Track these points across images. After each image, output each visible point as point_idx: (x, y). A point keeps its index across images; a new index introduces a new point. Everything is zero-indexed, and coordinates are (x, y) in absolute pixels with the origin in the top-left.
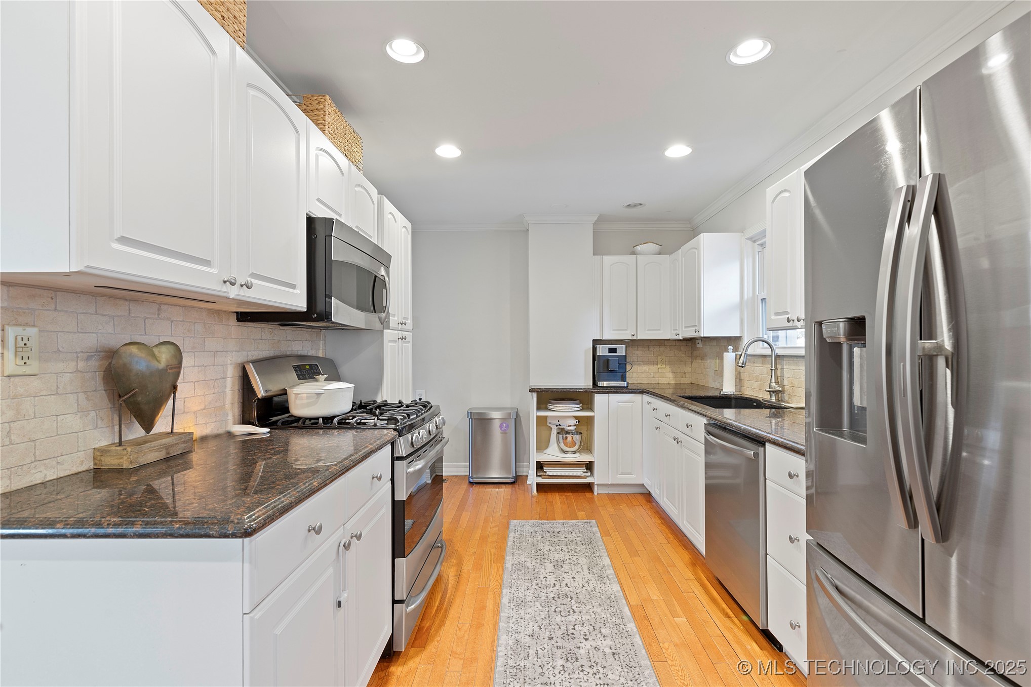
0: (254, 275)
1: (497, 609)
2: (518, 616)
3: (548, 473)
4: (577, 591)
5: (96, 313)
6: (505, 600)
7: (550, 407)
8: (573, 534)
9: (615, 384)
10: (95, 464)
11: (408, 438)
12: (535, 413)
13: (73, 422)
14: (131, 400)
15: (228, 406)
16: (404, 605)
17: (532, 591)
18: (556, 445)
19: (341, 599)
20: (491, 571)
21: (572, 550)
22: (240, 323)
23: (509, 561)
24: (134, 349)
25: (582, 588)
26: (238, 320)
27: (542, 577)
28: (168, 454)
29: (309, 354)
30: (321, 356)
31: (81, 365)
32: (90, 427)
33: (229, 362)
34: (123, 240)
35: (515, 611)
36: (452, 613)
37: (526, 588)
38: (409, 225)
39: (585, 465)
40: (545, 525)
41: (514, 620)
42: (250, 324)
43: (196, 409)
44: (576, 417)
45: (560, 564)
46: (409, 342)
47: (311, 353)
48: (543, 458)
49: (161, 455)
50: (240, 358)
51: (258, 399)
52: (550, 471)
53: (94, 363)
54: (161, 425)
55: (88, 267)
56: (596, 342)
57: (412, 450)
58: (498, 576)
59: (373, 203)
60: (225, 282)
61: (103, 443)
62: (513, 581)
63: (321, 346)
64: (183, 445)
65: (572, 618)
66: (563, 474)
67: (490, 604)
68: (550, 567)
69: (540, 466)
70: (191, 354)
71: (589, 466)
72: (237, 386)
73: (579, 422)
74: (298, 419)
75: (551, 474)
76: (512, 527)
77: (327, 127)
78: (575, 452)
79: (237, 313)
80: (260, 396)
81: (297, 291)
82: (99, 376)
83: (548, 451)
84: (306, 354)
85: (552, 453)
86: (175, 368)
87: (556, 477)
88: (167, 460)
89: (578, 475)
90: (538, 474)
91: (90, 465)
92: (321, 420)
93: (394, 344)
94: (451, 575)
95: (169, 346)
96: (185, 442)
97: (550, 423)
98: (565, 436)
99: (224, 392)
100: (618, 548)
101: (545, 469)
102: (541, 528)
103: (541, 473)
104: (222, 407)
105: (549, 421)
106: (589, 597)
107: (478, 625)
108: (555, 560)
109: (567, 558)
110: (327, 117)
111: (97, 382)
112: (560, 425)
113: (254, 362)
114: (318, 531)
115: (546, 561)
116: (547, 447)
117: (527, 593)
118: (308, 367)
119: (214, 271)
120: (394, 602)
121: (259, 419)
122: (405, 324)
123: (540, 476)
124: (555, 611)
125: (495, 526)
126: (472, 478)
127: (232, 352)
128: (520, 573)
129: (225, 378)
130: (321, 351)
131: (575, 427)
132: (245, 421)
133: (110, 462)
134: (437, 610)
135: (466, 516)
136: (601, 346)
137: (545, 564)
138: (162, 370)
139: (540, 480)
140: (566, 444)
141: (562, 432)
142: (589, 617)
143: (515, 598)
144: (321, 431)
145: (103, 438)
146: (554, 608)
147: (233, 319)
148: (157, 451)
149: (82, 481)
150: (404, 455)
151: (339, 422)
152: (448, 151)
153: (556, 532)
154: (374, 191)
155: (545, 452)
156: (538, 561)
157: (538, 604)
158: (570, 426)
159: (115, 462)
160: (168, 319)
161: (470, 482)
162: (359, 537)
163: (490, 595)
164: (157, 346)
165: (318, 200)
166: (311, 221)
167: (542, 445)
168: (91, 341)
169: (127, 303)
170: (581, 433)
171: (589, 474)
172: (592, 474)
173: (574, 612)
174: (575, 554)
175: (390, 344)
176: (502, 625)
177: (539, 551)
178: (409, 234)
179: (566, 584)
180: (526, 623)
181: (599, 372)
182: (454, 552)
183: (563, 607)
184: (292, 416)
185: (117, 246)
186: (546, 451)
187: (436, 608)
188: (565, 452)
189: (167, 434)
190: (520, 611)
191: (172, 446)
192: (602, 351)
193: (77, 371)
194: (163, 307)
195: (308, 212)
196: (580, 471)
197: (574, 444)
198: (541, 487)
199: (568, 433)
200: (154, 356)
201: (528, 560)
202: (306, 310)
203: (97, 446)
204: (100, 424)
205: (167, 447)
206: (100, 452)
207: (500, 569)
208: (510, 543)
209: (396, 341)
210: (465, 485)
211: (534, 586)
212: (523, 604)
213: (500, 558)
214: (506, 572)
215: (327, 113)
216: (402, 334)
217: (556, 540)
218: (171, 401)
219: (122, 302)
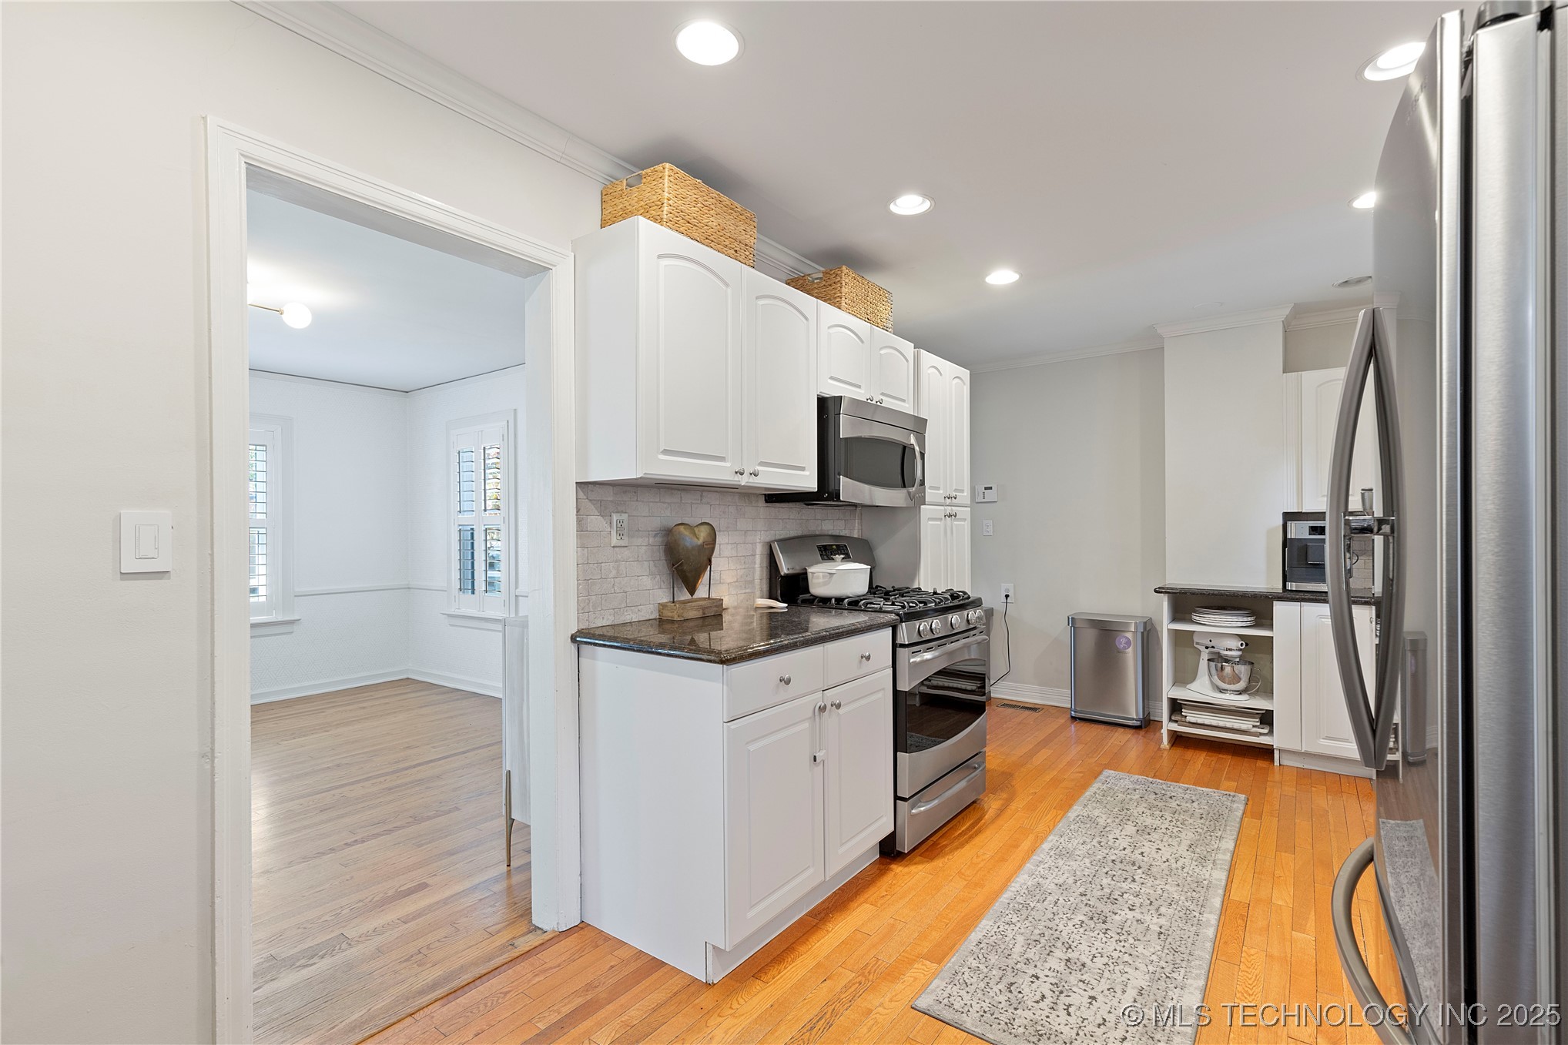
0: (762, 464)
1: (1033, 850)
2: (1053, 864)
3: (1188, 719)
4: (1154, 863)
5: (660, 502)
6: (1046, 846)
7: (1196, 617)
8: (1195, 804)
9: (1313, 586)
10: (660, 615)
11: (915, 624)
12: (1166, 626)
13: (647, 582)
14: (680, 568)
15: (757, 581)
16: (906, 803)
17: (1089, 846)
18: (1207, 677)
19: (817, 755)
20: (1046, 815)
21: (1177, 820)
22: (768, 504)
23: (1076, 810)
24: (682, 528)
25: (1165, 862)
26: (766, 501)
27: (1111, 837)
28: (704, 614)
29: (841, 534)
30: (856, 536)
31: (651, 540)
32: (657, 587)
33: (758, 540)
34: (666, 452)
35: (1053, 858)
36: (977, 840)
37: (1081, 841)
38: (965, 373)
39: (1260, 716)
40: (1154, 785)
41: (1046, 866)
42: (777, 504)
43: (729, 581)
44: (1241, 637)
45: (1148, 830)
46: (965, 520)
47: (844, 533)
48: (1180, 694)
49: (699, 614)
50: (768, 537)
51: (781, 576)
52: (1192, 716)
53: (659, 539)
54: (701, 592)
55: (645, 474)
56: (1289, 517)
57: (916, 639)
58: (1052, 823)
59: (907, 361)
60: (736, 473)
61: (665, 600)
62: (1068, 831)
63: (857, 525)
64: (715, 609)
65: (1125, 886)
66: (1214, 723)
67: (1026, 845)
68: (1130, 829)
69: (1176, 706)
70: (725, 533)
71: (1266, 719)
72: (765, 563)
73: (1247, 645)
74: (816, 597)
75: (1193, 720)
76: (1102, 777)
77: (843, 299)
78: (1240, 693)
79: (765, 494)
80: (782, 574)
81: (806, 473)
82: (662, 548)
83: (1193, 686)
84: (838, 534)
85: (1200, 689)
86: (709, 544)
87: (1203, 727)
88: (703, 618)
89: (1247, 731)
90: (1173, 718)
91: (656, 615)
92: (833, 600)
93: (939, 523)
94: (993, 807)
95: (706, 526)
96: (716, 606)
97: (1197, 644)
98: (1219, 665)
99: (754, 568)
100: (1261, 835)
101: (1185, 712)
102: (1147, 787)
103: (1178, 718)
104: (752, 582)
105: (1196, 639)
106: (1168, 873)
107: (1001, 858)
108: (1144, 824)
109: (1163, 826)
110: (843, 288)
111: (660, 554)
112: (1213, 647)
113: (779, 541)
114: (788, 682)
115: (1130, 823)
116: (1193, 679)
117: (1081, 847)
118: (834, 547)
119: (728, 464)
120: (897, 798)
121: (782, 595)
122: (955, 498)
123: (1176, 721)
124: (1106, 873)
125: (1080, 772)
126: (1075, 712)
127: (760, 531)
128: (1082, 825)
129: (754, 555)
130: (856, 531)
131: (1240, 653)
132: (771, 597)
133: (668, 614)
134: (961, 834)
135: (1044, 754)
136: (1293, 523)
137: (1125, 826)
138: (699, 546)
139: (1174, 727)
140: (1222, 679)
141: (1218, 659)
142: (1152, 892)
143: (1061, 847)
144: (834, 611)
145: (664, 597)
146: (1107, 869)
147: (762, 502)
148: (697, 610)
149: (652, 626)
150: (907, 643)
151: (850, 604)
152: (1003, 277)
153: (1167, 797)
154: (908, 347)
155: (1188, 686)
156: (1117, 820)
157: (1087, 861)
158: (1230, 650)
159: (670, 614)
160: (708, 503)
161: (1072, 717)
162: (838, 706)
163: (1031, 837)
164: (697, 526)
165: (832, 378)
166: (823, 403)
167: (1183, 677)
168: (657, 523)
169: (679, 492)
170: (1253, 663)
171: (1266, 731)
172: (1271, 732)
173: (1134, 880)
174: (1181, 826)
175: (930, 522)
176: (1029, 866)
177: (1125, 810)
178: (964, 384)
179: (1142, 853)
180: (1060, 873)
181: (1290, 567)
182: (1009, 786)
183: (1120, 872)
184: (812, 595)
185: (662, 457)
186: (1192, 686)
187: (960, 831)
188: (1222, 691)
189: (705, 599)
190: (1060, 861)
191: (707, 608)
192: (1299, 531)
193: (649, 545)
194: (705, 494)
195: (819, 393)
196: (1246, 724)
197: (1236, 679)
198: (1177, 739)
199: (1227, 661)
200: (695, 534)
201: (1103, 816)
202: (816, 490)
203: (660, 602)
204: (663, 586)
205: (704, 608)
206: (663, 606)
207: (1059, 817)
208: (1088, 794)
209: (942, 519)
210: (1063, 720)
211: (1095, 842)
212: (1068, 855)
213: (1066, 805)
214: (1063, 821)
215: (844, 284)
216: (952, 510)
217: (1160, 804)
218: (708, 572)
219: (676, 491)
